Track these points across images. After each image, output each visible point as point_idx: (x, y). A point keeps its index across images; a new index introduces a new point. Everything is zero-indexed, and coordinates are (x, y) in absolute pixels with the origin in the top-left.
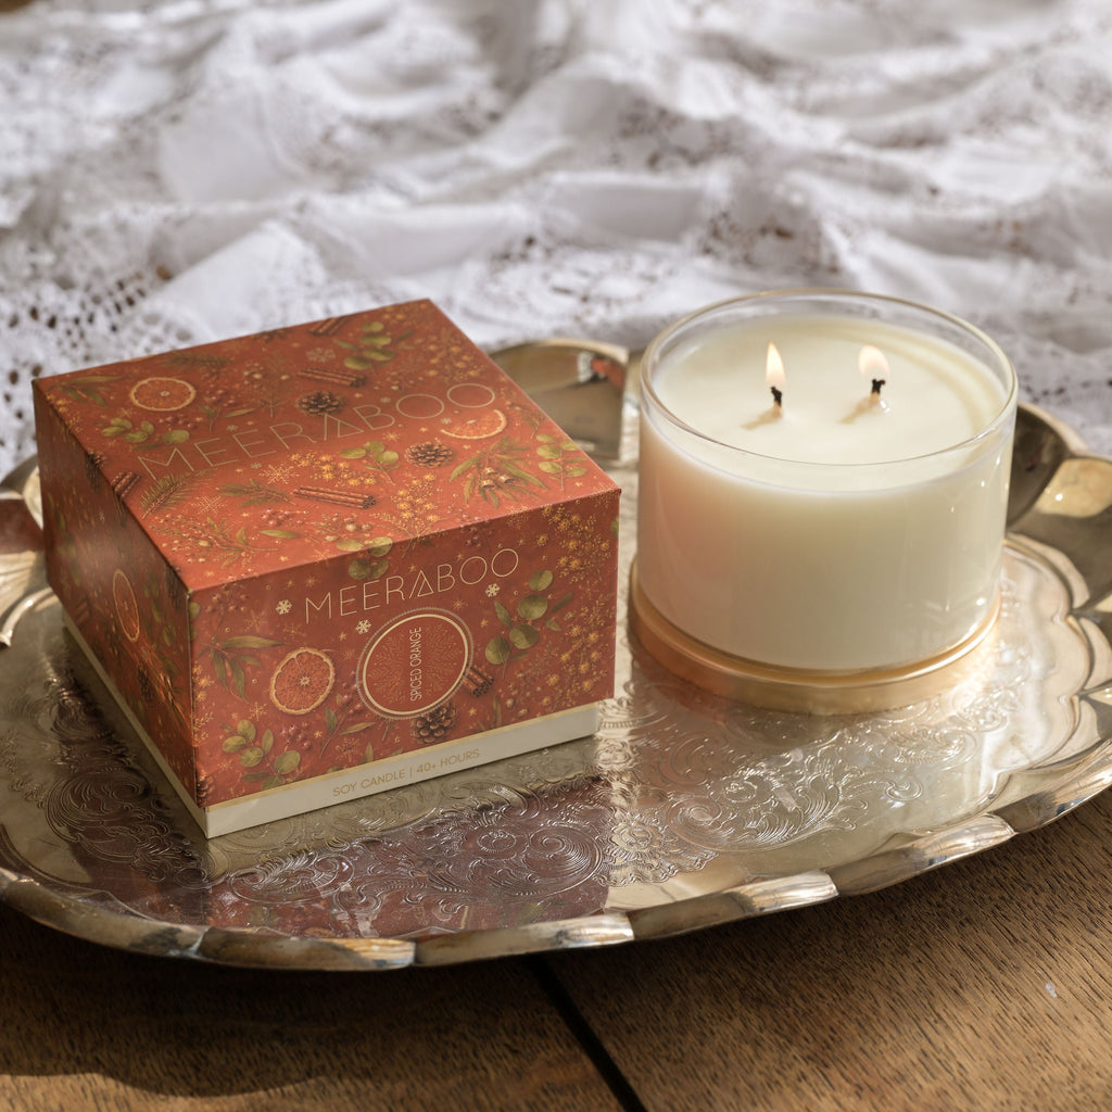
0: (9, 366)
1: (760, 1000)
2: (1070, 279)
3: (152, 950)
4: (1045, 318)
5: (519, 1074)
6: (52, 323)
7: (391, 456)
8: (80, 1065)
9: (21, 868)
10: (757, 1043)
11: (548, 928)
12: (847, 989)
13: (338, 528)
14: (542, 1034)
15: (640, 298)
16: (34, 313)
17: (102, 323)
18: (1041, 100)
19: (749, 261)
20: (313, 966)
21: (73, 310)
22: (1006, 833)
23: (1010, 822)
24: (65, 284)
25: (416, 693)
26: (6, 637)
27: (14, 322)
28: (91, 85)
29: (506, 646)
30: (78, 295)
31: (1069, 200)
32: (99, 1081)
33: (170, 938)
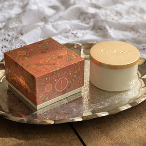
0: (2, 46)
1: (99, 128)
2: (138, 34)
3: (20, 122)
4: (134, 39)
5: (68, 138)
6: (7, 41)
7: (54, 58)
8: (11, 136)
9: (3, 111)
10: (98, 134)
11: (71, 119)
12: (110, 127)
13: (51, 68)
14: (71, 132)
15: (82, 37)
16: (5, 39)
17: (14, 41)
18: (135, 11)
19: (97, 32)
20: (41, 124)
21: (10, 39)
22: (131, 106)
23: (131, 105)
24: (9, 35)
25: (62, 88)
26: (1, 81)
27: (2, 40)
28: (11, 9)
29: (72, 81)
30: (11, 37)
31: (139, 23)
32: (13, 139)
33: (23, 120)
